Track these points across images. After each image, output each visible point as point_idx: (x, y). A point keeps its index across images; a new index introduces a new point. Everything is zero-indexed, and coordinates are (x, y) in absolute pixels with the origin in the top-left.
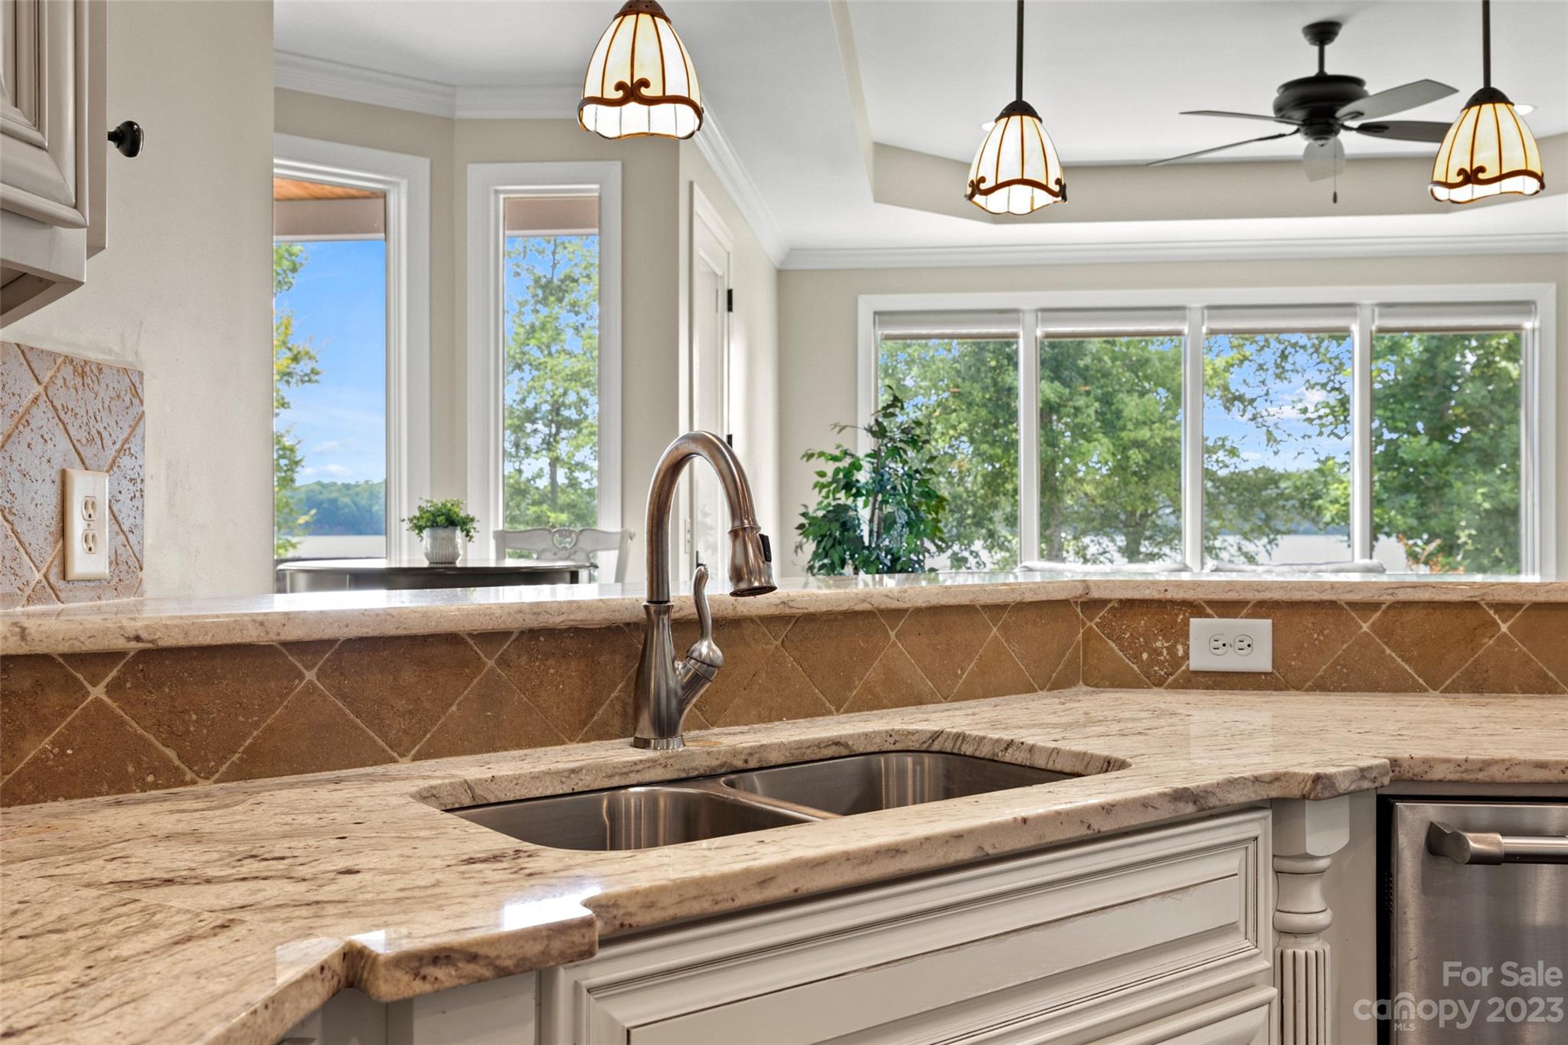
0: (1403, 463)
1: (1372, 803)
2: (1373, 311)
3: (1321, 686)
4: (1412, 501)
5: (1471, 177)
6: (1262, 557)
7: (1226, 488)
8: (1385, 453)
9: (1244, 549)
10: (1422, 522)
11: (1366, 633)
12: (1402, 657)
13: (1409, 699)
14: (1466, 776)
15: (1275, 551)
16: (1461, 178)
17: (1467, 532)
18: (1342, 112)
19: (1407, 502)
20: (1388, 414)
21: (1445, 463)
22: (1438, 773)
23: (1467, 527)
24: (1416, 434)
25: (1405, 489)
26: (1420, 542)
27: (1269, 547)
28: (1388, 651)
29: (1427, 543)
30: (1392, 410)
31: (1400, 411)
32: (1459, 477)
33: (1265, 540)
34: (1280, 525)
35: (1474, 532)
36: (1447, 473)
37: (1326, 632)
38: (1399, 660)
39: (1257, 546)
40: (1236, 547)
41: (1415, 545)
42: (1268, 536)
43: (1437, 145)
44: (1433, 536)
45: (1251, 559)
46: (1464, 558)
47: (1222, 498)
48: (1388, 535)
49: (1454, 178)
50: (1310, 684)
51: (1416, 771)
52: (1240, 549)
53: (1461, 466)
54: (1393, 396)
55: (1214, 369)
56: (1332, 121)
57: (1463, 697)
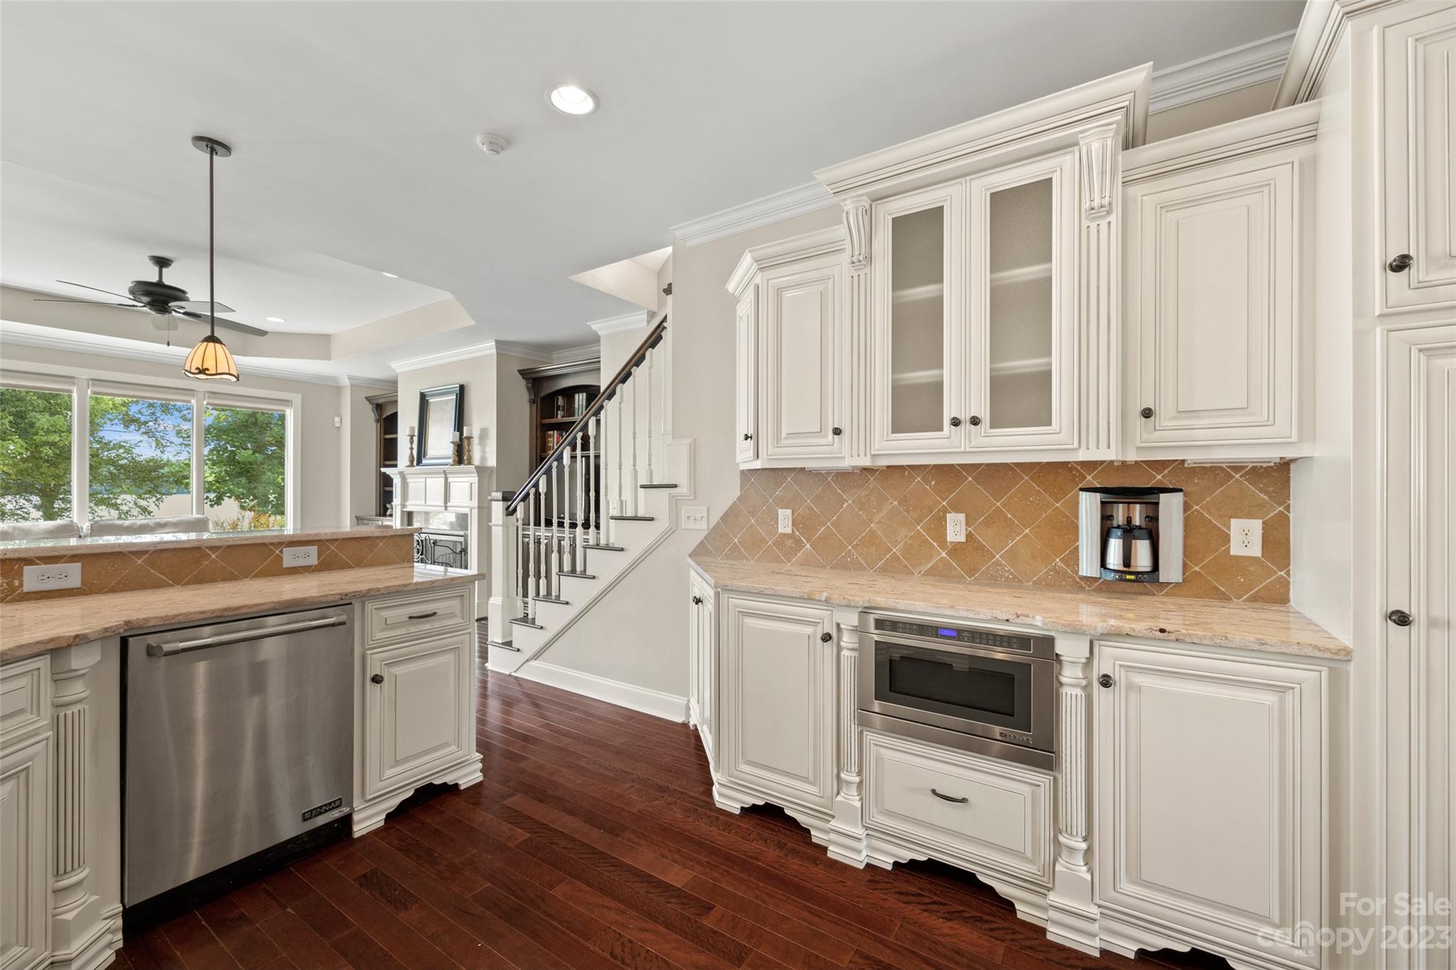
0: (239, 463)
1: (118, 640)
2: (205, 395)
3: (114, 590)
4: (243, 480)
5: (202, 371)
6: (152, 508)
7: (125, 470)
8: (228, 457)
9: (139, 504)
10: (251, 492)
11: (139, 564)
12: (160, 573)
13: (161, 591)
14: (166, 622)
15: (161, 505)
16: (197, 371)
17: (273, 496)
18: (172, 304)
19: (241, 481)
20: (230, 438)
21: (262, 464)
22: (151, 624)
23: (273, 493)
24: (246, 449)
25: (240, 474)
26: (247, 501)
27: (157, 503)
28: (152, 571)
29: (252, 500)
30: (232, 437)
31: (236, 438)
32: (270, 470)
33: (154, 499)
34: (163, 490)
35: (276, 495)
36: (263, 468)
37: (116, 566)
38: (158, 574)
39: (150, 503)
40: (132, 503)
41: (245, 502)
42: (156, 497)
43: (188, 350)
44: (255, 497)
45: (145, 510)
46: (272, 508)
47: (122, 476)
48: (230, 497)
49: (193, 370)
50: (106, 590)
51: (140, 624)
52: (136, 504)
53: (270, 465)
54: (234, 429)
55: (114, 405)
56: (166, 307)
57: (191, 587)
